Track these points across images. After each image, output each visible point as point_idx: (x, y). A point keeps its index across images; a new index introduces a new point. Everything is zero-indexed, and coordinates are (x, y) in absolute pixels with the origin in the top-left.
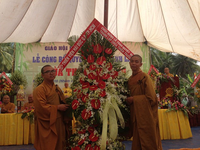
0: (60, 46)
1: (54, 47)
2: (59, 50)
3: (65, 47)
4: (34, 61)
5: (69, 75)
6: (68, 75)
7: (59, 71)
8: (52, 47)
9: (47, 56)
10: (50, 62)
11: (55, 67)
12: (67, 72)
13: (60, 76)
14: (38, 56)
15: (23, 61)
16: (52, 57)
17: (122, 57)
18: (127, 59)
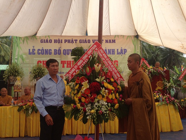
0: (55, 39)
1: (50, 40)
2: (55, 42)
3: (60, 40)
4: (30, 53)
6: (63, 67)
8: (47, 40)
10: (45, 54)
12: (62, 64)
15: (20, 54)
16: (48, 50)
17: (114, 50)
18: (119, 52)
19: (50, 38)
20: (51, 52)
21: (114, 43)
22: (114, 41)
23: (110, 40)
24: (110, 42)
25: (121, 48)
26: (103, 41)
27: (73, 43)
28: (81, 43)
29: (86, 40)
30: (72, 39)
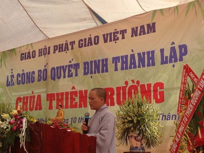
0: (40, 48)
1: (32, 53)
3: (46, 48)
4: (8, 84)
5: (51, 107)
6: (50, 109)
7: (37, 101)
8: (29, 53)
9: (23, 70)
10: (27, 83)
11: (33, 92)
12: (48, 102)
13: (38, 111)
14: (12, 73)
16: (30, 73)
17: (153, 52)
18: (165, 57)
19: (32, 48)
20: (34, 77)
21: (151, 35)
22: (152, 28)
23: (142, 27)
24: (142, 33)
25: (172, 44)
26: (126, 33)
27: (67, 51)
28: (82, 46)
29: (90, 39)
30: (67, 41)
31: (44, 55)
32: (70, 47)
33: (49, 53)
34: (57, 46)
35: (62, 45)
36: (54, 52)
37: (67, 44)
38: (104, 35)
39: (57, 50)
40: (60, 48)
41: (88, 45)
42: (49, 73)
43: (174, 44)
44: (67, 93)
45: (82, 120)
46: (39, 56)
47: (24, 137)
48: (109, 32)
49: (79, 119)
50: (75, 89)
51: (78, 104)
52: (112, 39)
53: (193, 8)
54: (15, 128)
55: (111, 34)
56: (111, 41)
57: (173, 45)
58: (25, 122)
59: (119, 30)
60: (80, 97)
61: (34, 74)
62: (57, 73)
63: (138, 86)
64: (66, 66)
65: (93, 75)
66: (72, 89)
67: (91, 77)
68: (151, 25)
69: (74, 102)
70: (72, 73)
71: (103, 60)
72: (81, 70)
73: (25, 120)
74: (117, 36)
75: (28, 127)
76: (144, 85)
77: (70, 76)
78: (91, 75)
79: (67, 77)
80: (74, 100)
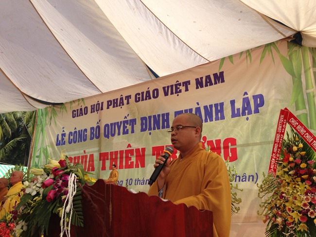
0: (93, 104)
1: (85, 109)
3: (99, 104)
4: (58, 143)
5: (104, 168)
7: (89, 161)
8: (81, 110)
10: (79, 142)
11: (85, 151)
13: (90, 172)
14: (64, 131)
15: (44, 146)
17: (222, 104)
18: (237, 109)
19: (84, 104)
20: (86, 135)
22: (219, 78)
23: (208, 77)
24: (208, 84)
25: (244, 95)
26: (189, 84)
27: (122, 106)
28: (139, 101)
29: (148, 92)
30: (122, 95)
31: (97, 111)
32: (125, 102)
33: (102, 109)
34: (111, 101)
35: (117, 99)
36: (108, 108)
37: (121, 99)
38: (164, 88)
39: (111, 105)
40: (114, 103)
41: (146, 99)
42: (102, 131)
43: (247, 94)
44: (121, 152)
45: (139, 182)
46: (91, 112)
47: (68, 214)
48: (170, 85)
49: (136, 180)
50: (131, 147)
51: (135, 163)
52: (174, 92)
53: (269, 54)
54: (51, 195)
55: (172, 86)
56: (172, 93)
57: (246, 96)
58: (72, 182)
59: (181, 81)
60: (136, 156)
61: (86, 132)
62: (111, 130)
63: (205, 142)
64: (121, 122)
65: (152, 131)
66: (128, 147)
67: (150, 134)
68: (218, 74)
69: (130, 162)
70: (128, 130)
71: (163, 115)
72: (138, 126)
73: (73, 179)
74: (179, 88)
75: (80, 192)
76: (212, 141)
77: (126, 132)
78: (150, 131)
79: (121, 133)
80: (130, 159)
